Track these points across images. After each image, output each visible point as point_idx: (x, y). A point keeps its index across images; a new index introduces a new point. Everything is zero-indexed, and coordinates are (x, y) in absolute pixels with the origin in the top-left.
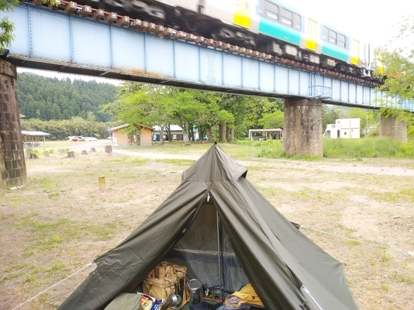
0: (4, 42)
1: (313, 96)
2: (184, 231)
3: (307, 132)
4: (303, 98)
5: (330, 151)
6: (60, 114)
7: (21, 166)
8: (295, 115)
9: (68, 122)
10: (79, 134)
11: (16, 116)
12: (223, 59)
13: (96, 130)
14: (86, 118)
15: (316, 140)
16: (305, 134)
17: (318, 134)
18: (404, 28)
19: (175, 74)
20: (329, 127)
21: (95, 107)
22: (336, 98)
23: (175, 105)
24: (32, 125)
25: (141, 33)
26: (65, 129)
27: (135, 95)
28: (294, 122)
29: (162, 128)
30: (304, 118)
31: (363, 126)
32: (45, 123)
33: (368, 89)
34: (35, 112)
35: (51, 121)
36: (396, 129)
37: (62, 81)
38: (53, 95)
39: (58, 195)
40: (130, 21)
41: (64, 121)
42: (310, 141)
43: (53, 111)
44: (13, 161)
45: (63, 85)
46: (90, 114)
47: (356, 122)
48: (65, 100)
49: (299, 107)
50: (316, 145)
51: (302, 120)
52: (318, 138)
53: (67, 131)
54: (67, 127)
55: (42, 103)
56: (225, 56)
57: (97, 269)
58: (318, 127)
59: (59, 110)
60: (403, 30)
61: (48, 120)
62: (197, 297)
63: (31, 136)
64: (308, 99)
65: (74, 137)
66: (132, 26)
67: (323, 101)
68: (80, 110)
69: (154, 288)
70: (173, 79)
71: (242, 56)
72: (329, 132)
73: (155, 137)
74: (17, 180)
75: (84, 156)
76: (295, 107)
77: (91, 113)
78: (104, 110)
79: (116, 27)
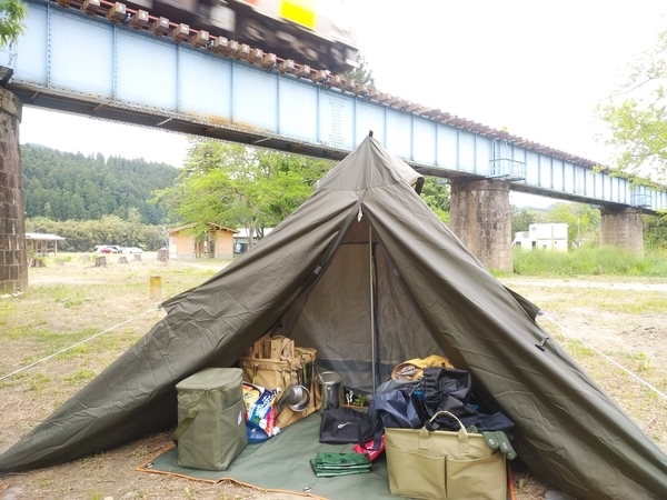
0: (7, 37)
1: (496, 175)
2: (316, 272)
3: (488, 233)
4: (482, 178)
5: (523, 266)
6: (84, 210)
7: (20, 261)
8: (468, 204)
9: (96, 224)
10: (114, 243)
11: (16, 179)
12: (355, 109)
13: (141, 237)
14: (125, 217)
15: (501, 246)
16: (484, 235)
17: (505, 236)
18: (637, 72)
19: (278, 127)
20: (519, 236)
21: (141, 201)
22: (532, 181)
23: (275, 192)
24: (36, 227)
25: (227, 60)
26: (90, 235)
27: (209, 175)
28: (467, 217)
29: (252, 231)
30: (482, 210)
31: (572, 236)
32: (59, 225)
33: (582, 170)
34: (43, 207)
35: (67, 222)
36: (627, 236)
37: (89, 159)
38: (74, 180)
39: (80, 303)
40: (210, 39)
41: (90, 221)
42: (492, 246)
43: (71, 205)
44: (7, 253)
45: (91, 165)
46: (133, 211)
47: (562, 230)
48: (92, 188)
49: (474, 193)
50: (502, 254)
51: (479, 213)
52: (505, 243)
53: (94, 238)
54: (94, 231)
55: (56, 193)
56: (359, 105)
57: (166, 319)
58: (505, 226)
59: (82, 204)
60: (635, 75)
61: (64, 219)
62: (333, 401)
63: (35, 241)
64: (490, 180)
65: (105, 247)
66: (213, 47)
67: (513, 185)
68: (117, 204)
69: (262, 373)
70: (274, 135)
71: (385, 107)
72: (519, 243)
73: (238, 247)
74: (11, 284)
75: (122, 265)
76: (468, 192)
77: (134, 209)
78: (157, 199)
79: (187, 47)
